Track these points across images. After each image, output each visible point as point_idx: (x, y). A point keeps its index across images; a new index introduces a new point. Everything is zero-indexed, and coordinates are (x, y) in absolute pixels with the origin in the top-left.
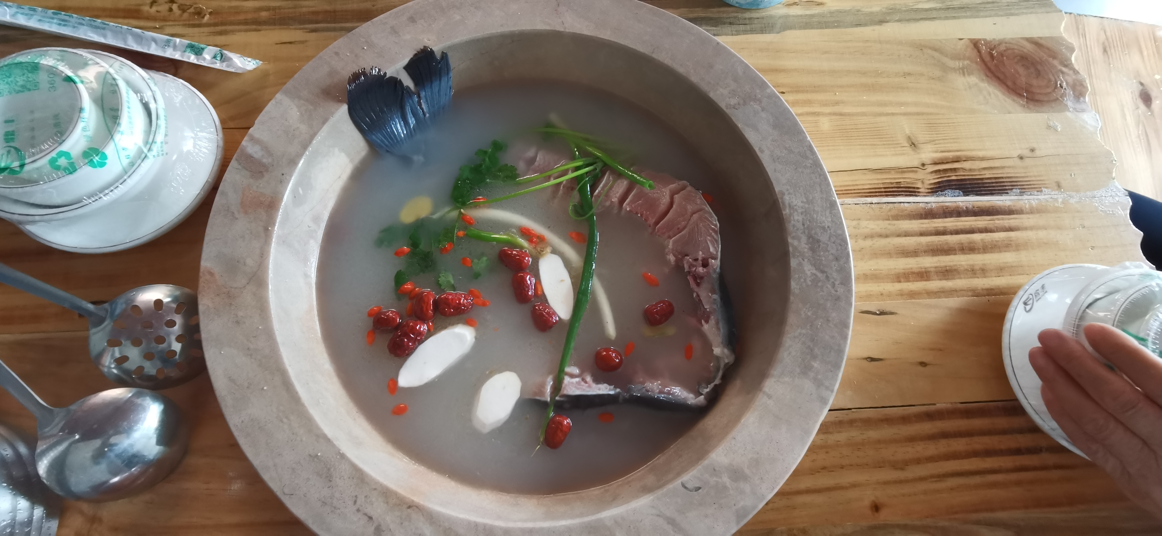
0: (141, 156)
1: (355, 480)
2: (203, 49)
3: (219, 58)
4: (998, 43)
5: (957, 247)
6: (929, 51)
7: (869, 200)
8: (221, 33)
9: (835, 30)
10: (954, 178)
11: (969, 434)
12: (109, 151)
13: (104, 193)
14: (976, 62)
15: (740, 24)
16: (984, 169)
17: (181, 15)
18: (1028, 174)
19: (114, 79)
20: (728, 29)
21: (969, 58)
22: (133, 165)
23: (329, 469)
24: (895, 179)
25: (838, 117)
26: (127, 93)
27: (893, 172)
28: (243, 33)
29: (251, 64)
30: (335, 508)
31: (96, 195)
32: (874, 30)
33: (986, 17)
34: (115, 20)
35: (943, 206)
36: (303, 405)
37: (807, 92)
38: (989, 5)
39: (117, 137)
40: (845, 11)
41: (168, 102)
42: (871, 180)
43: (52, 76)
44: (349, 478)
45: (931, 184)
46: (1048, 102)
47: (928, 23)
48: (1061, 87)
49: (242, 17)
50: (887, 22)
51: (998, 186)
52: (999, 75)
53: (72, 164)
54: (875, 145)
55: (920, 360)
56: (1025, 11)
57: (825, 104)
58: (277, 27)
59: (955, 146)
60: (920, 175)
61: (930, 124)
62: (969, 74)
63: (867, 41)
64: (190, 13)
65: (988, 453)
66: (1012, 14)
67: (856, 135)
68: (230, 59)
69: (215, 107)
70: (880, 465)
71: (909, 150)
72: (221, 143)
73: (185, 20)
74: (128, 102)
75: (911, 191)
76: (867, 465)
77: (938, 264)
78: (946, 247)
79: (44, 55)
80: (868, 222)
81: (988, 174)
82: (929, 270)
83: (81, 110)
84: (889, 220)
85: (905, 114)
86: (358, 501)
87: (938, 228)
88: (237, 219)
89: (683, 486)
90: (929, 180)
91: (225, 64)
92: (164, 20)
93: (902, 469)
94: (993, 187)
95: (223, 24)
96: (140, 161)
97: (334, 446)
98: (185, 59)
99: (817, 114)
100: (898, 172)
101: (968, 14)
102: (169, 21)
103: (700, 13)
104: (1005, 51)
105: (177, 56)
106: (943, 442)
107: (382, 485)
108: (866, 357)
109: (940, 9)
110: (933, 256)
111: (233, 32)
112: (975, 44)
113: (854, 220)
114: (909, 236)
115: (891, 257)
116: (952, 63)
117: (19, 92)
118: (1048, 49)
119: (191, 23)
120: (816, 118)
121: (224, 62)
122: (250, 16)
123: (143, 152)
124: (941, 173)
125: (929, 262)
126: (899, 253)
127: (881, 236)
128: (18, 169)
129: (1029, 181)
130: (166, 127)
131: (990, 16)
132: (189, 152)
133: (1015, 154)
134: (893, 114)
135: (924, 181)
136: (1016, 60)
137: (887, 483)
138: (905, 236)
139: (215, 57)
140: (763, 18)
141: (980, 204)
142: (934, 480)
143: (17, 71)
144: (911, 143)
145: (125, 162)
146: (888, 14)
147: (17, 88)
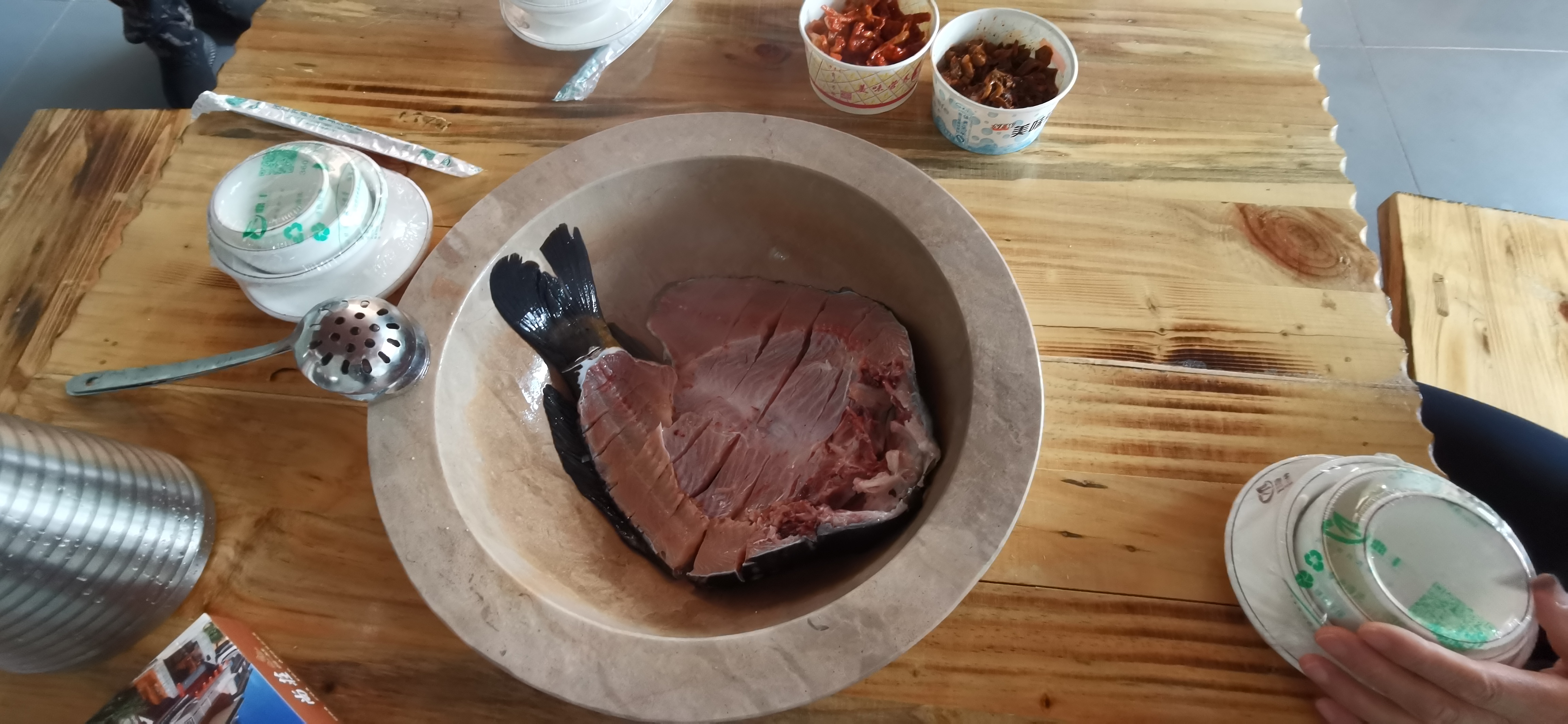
0: (358, 236)
1: (475, 559)
2: (434, 155)
3: (446, 164)
4: (1270, 210)
5: (1191, 423)
6: (1185, 212)
7: (1092, 360)
8: (453, 143)
9: (1077, 182)
10: (1197, 348)
11: (1178, 636)
12: (333, 228)
13: (319, 265)
14: (1241, 229)
15: (971, 169)
16: (1237, 342)
17: (424, 126)
18: (1291, 353)
19: (353, 169)
20: (957, 172)
21: (1231, 223)
22: (349, 244)
23: (453, 545)
24: (1126, 341)
25: (1068, 270)
26: (360, 181)
27: (1124, 334)
28: (473, 144)
29: (473, 170)
30: (450, 581)
31: (313, 265)
32: (1122, 186)
33: (1258, 181)
34: (368, 127)
35: (1180, 377)
36: (444, 480)
37: (1036, 241)
38: (1263, 170)
39: (343, 217)
40: (1092, 164)
41: (392, 192)
42: (1097, 339)
43: (305, 162)
44: (470, 556)
45: (1168, 352)
46: (1326, 277)
47: (1186, 183)
48: (1344, 262)
49: (475, 130)
50: (1139, 178)
51: (1251, 362)
52: (1267, 243)
53: (301, 235)
54: (1107, 303)
55: (1128, 544)
56: (1306, 179)
57: (1054, 256)
58: (505, 140)
59: (1202, 314)
60: (1157, 340)
61: (1177, 287)
62: (1230, 240)
63: (1113, 196)
64: (432, 124)
65: (1198, 662)
66: (1289, 182)
67: (1087, 291)
68: (455, 165)
69: (432, 207)
70: (1058, 654)
71: (1147, 312)
72: (429, 236)
73: (425, 130)
74: (359, 189)
75: (1144, 357)
76: (1044, 651)
77: (1166, 440)
78: (1177, 422)
79: (301, 146)
80: (1086, 384)
81: (1240, 348)
82: (1154, 444)
83: (320, 191)
84: (1112, 384)
85: (1147, 275)
86: (473, 579)
87: (1171, 400)
88: (425, 301)
89: (809, 622)
90: (1167, 347)
91: (450, 168)
92: (409, 129)
93: (1088, 663)
94: (1246, 362)
95: (457, 135)
96: (355, 240)
97: (463, 523)
98: (417, 162)
99: (1045, 265)
100: (1132, 335)
101: (1237, 177)
102: (412, 130)
103: (925, 154)
104: (1278, 218)
105: (411, 159)
106: (1145, 640)
107: (500, 569)
108: (1063, 530)
109: (1204, 170)
110: (1161, 429)
111: (465, 142)
112: (1242, 209)
113: (1070, 379)
114: (1134, 405)
115: (1109, 425)
116: (1210, 227)
117: (276, 173)
118: (1331, 220)
119: (431, 132)
120: (1043, 269)
121: (450, 166)
122: (482, 130)
123: (359, 233)
124: (1183, 340)
125: (1154, 435)
126: (1120, 422)
127: (1100, 400)
128: (259, 234)
129: (1292, 361)
130: (385, 215)
131: (1263, 181)
132: (398, 239)
133: (1278, 329)
134: (1134, 273)
135: (1161, 347)
136: (1290, 230)
137: (1066, 676)
138: (1130, 404)
139: (443, 162)
140: (997, 164)
141: (1226, 379)
142: (1124, 682)
143: (279, 157)
144: (1150, 306)
145: (344, 240)
146: (1141, 170)
147: (276, 170)
